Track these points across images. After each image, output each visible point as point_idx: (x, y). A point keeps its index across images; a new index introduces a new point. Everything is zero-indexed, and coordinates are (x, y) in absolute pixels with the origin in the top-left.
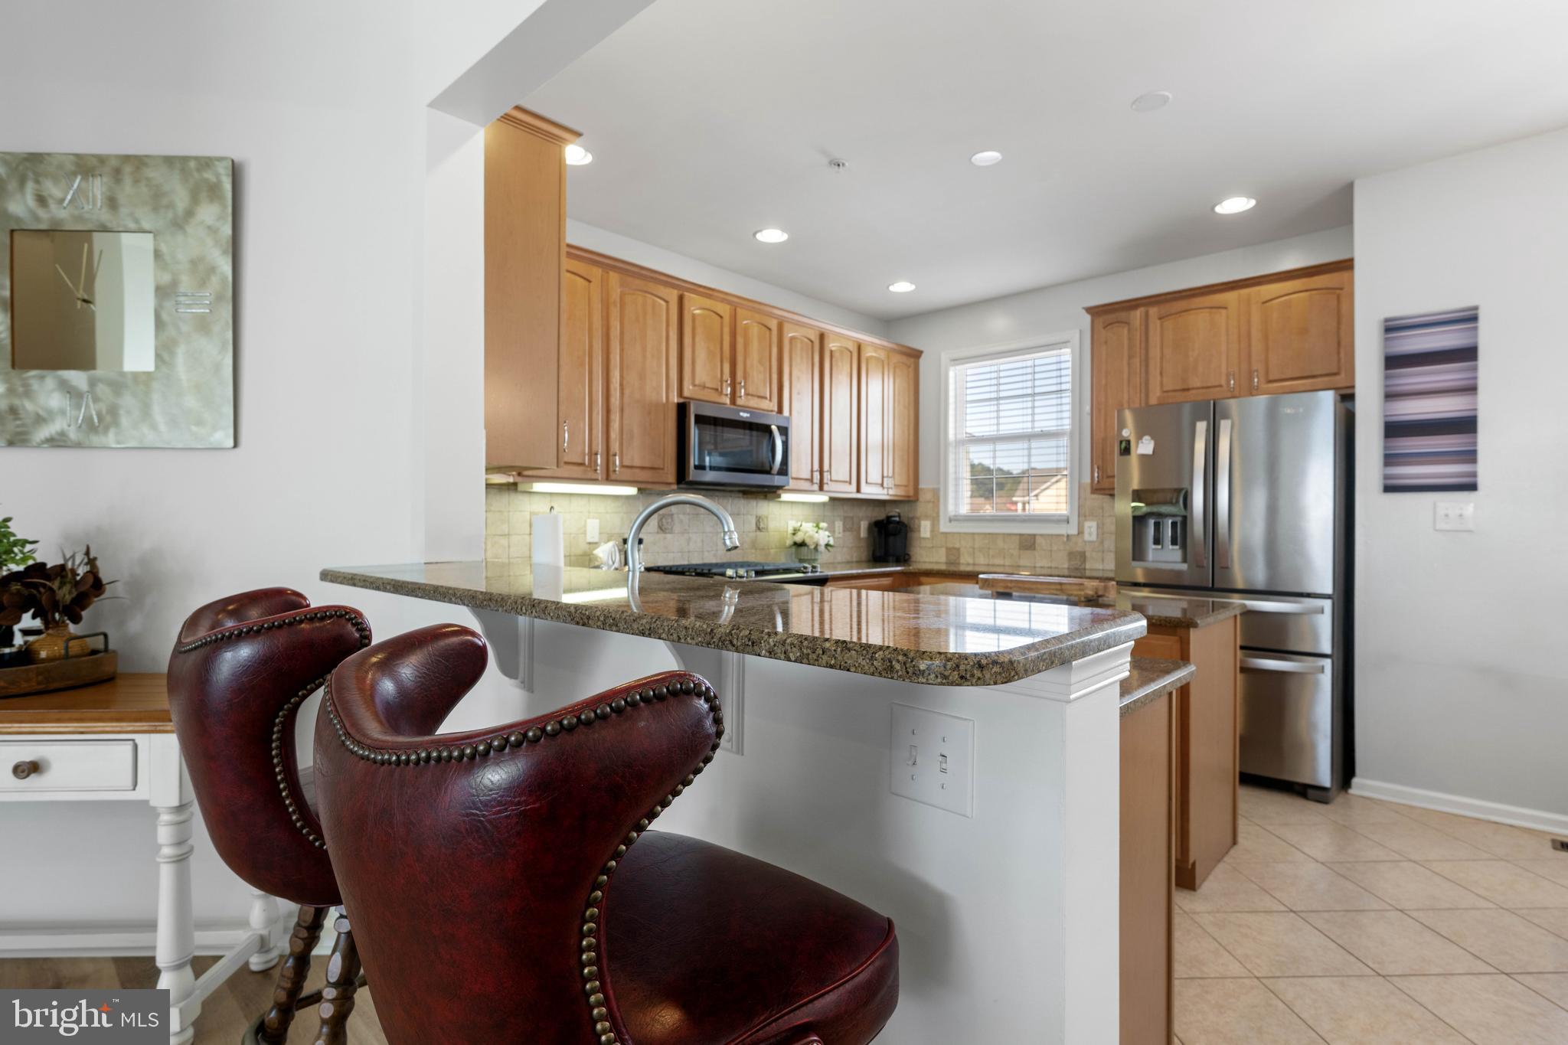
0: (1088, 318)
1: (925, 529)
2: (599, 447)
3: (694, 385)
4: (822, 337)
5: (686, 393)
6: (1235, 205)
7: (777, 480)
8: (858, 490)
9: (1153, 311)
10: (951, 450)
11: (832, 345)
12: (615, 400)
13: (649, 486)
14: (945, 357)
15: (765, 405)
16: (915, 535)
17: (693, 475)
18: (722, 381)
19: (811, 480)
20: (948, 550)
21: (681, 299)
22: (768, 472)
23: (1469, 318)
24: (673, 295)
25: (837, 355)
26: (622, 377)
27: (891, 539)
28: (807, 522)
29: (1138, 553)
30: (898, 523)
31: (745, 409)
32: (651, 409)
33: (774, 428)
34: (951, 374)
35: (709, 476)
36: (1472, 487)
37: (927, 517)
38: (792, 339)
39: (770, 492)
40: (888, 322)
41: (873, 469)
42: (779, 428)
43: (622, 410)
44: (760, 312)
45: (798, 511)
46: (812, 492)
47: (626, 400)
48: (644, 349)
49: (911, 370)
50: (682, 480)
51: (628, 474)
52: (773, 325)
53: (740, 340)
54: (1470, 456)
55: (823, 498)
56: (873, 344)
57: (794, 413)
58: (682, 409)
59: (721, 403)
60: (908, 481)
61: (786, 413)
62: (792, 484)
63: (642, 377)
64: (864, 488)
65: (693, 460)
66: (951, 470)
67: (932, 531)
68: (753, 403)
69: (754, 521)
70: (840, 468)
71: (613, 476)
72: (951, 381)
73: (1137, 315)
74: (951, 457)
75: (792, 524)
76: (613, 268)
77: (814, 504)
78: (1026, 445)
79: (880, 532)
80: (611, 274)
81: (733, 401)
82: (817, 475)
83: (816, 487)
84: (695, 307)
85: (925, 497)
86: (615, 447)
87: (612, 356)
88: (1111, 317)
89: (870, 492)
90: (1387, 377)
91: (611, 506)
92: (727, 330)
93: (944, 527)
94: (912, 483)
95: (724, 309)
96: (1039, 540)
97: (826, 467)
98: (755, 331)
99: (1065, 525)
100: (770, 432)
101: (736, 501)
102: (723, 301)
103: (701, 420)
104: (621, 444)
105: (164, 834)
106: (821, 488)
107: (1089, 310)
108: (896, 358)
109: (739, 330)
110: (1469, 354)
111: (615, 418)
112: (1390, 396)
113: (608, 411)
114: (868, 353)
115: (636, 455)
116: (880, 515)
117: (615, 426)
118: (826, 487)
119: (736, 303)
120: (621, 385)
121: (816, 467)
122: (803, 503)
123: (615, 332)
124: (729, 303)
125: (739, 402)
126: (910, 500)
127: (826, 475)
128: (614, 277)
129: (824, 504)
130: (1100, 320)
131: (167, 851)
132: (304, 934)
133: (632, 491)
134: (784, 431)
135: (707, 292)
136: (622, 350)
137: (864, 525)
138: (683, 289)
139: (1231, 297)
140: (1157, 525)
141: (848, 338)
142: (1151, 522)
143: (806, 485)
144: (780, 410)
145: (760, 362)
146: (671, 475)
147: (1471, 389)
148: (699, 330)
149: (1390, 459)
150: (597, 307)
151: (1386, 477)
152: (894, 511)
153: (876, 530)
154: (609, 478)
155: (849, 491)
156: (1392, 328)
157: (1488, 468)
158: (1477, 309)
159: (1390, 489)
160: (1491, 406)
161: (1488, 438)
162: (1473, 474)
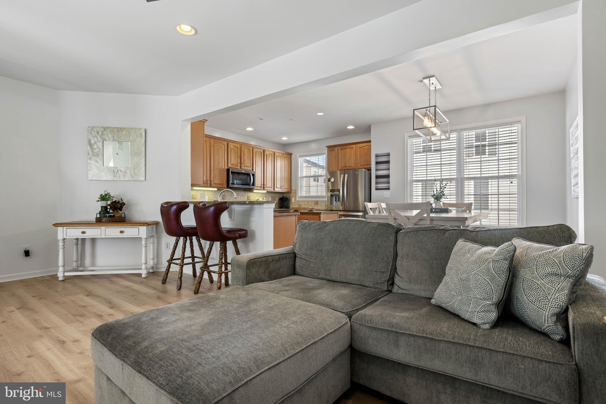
0: (327, 148)
1: (293, 200)
2: (208, 179)
3: (231, 164)
4: (264, 151)
5: (229, 166)
6: (351, 127)
7: (252, 187)
8: (274, 189)
9: (340, 148)
10: (299, 179)
11: (266, 153)
12: (212, 169)
13: (220, 188)
14: (298, 155)
15: (249, 168)
16: (291, 201)
17: (231, 185)
18: (238, 163)
19: (261, 187)
20: (298, 205)
21: (228, 144)
22: (249, 185)
23: (388, 155)
24: (226, 143)
25: (268, 155)
26: (214, 163)
27: (284, 202)
28: (261, 197)
29: (331, 203)
30: (286, 198)
31: (243, 169)
32: (221, 170)
33: (251, 174)
34: (299, 160)
35: (236, 186)
36: (389, 189)
37: (293, 197)
38: (256, 152)
39: (250, 190)
40: (284, 145)
41: (278, 185)
42: (252, 174)
43: (214, 171)
44: (247, 146)
45: (258, 195)
46: (261, 190)
47: (215, 168)
48: (219, 156)
49: (289, 158)
50: (228, 186)
51: (215, 185)
52: (251, 149)
53: (242, 153)
54: (388, 183)
55: (265, 192)
56: (278, 152)
57: (256, 170)
58: (228, 170)
59: (238, 169)
60: (288, 187)
61: (254, 170)
62: (256, 188)
63: (218, 163)
64: (276, 189)
65: (231, 182)
66: (299, 184)
67: (295, 200)
68: (246, 168)
69: (247, 197)
70: (269, 184)
71: (212, 186)
72: (299, 161)
73: (336, 149)
74: (299, 181)
75: (257, 198)
76: (212, 138)
77: (263, 193)
78: (309, 179)
79: (281, 201)
80: (211, 139)
81: (241, 168)
82: (262, 186)
83: (262, 189)
84: (231, 146)
85: (293, 191)
86: (212, 179)
87: (211, 158)
88: (332, 149)
89: (277, 190)
90: (376, 166)
91: (211, 193)
92: (239, 151)
93: (298, 199)
94: (289, 188)
95: (238, 146)
96: (319, 202)
97: (265, 184)
98: (246, 151)
99: (324, 198)
100: (250, 175)
101: (242, 192)
102: (238, 144)
103: (233, 173)
104: (214, 178)
105: (143, 242)
106: (264, 189)
107: (327, 147)
108: (285, 156)
109: (242, 151)
110: (388, 162)
111: (212, 172)
112: (377, 170)
113: (210, 171)
114: (276, 154)
115: (217, 181)
116: (281, 196)
117: (212, 174)
118: (265, 189)
119: (241, 144)
120: (214, 165)
121: (262, 184)
122: (260, 193)
123: (212, 153)
124: (239, 144)
125: (242, 168)
126: (289, 192)
127: (265, 186)
128: (212, 140)
129: (266, 193)
130: (329, 149)
131: (144, 245)
132: (175, 248)
133: (216, 189)
134: (253, 175)
135: (234, 142)
136: (214, 157)
137: (277, 199)
138: (228, 142)
139: (354, 146)
140: (335, 197)
141: (271, 151)
142: (334, 197)
143: (260, 188)
144: (253, 170)
145: (248, 158)
146: (225, 186)
147: (389, 169)
148: (232, 151)
149: (377, 183)
150: (208, 147)
151: (376, 187)
152: (285, 195)
153: (280, 200)
154: (211, 187)
155: (272, 190)
156: (377, 156)
157: (391, 185)
158: (389, 153)
159: (376, 189)
160: (392, 173)
161: (391, 179)
162: (389, 186)
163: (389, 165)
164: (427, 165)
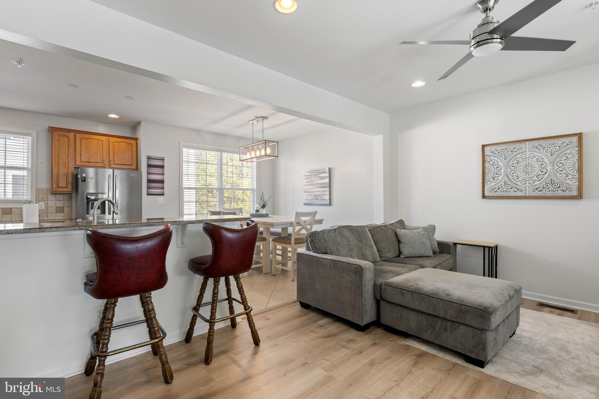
0: (47, 129)
6: (113, 116)
9: (78, 135)
36: (163, 195)
54: (163, 188)
73: (71, 135)
88: (55, 131)
90: (147, 170)
107: (47, 127)
110: (162, 167)
112: (149, 173)
147: (163, 174)
149: (148, 188)
151: (147, 192)
156: (149, 158)
157: (166, 191)
158: (164, 158)
159: (148, 194)
160: (166, 178)
161: (166, 185)
162: (164, 192)
163: (164, 170)
164: (188, 174)
